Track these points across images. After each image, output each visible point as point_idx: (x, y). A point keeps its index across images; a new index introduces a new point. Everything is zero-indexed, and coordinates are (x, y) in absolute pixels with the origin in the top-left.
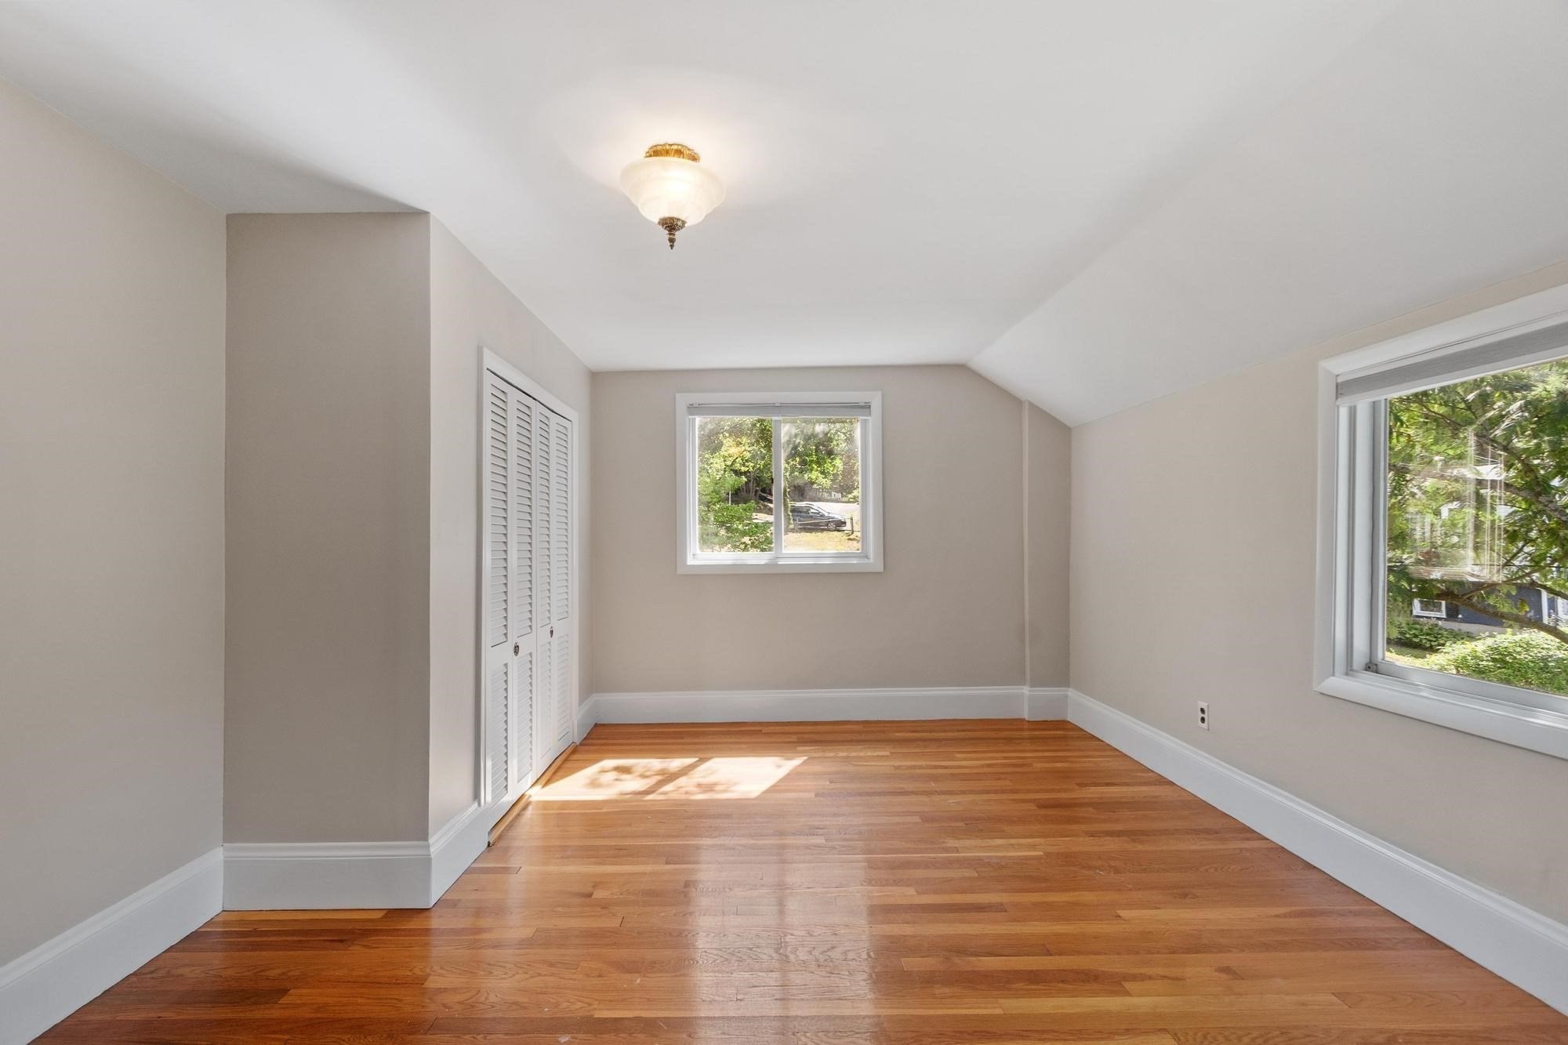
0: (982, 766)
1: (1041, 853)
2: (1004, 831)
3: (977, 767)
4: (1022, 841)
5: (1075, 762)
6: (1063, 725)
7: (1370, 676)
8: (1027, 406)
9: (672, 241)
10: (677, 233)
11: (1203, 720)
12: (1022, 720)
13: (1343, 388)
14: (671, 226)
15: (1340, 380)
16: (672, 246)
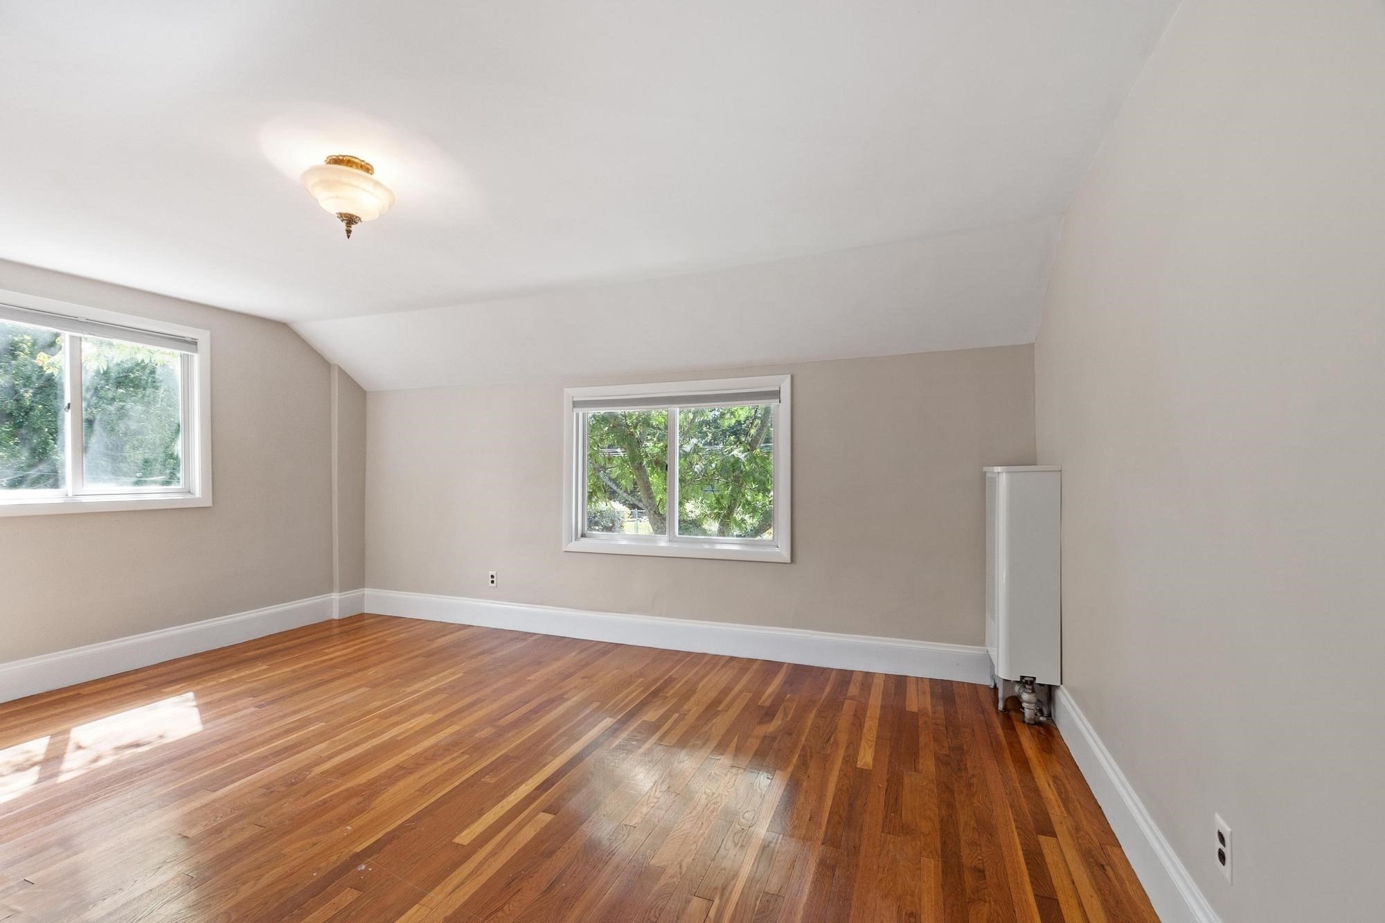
0: (355, 651)
1: (461, 674)
2: (427, 674)
3: (352, 653)
4: (446, 673)
5: (409, 631)
6: (361, 617)
7: (583, 539)
8: (336, 370)
9: (349, 232)
10: (353, 226)
11: (493, 582)
12: (330, 622)
13: (576, 404)
14: (350, 220)
15: (575, 399)
16: (349, 237)
